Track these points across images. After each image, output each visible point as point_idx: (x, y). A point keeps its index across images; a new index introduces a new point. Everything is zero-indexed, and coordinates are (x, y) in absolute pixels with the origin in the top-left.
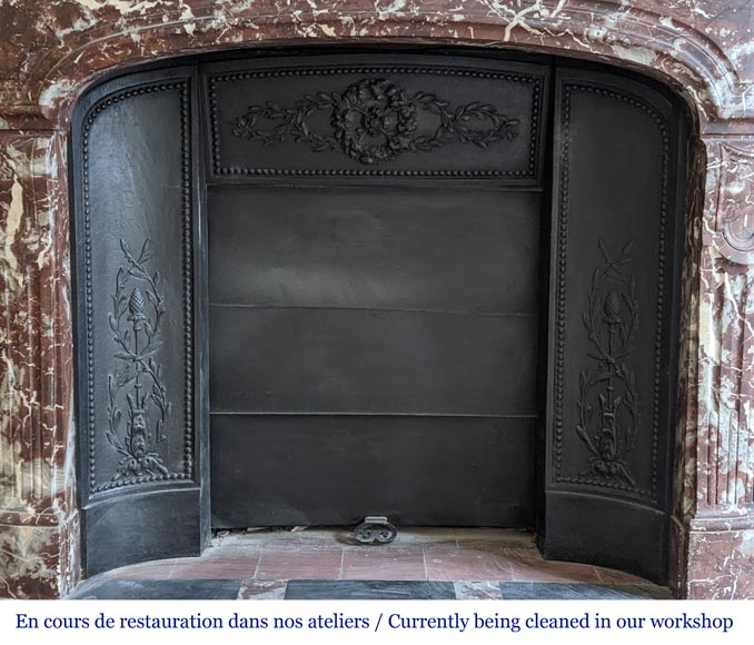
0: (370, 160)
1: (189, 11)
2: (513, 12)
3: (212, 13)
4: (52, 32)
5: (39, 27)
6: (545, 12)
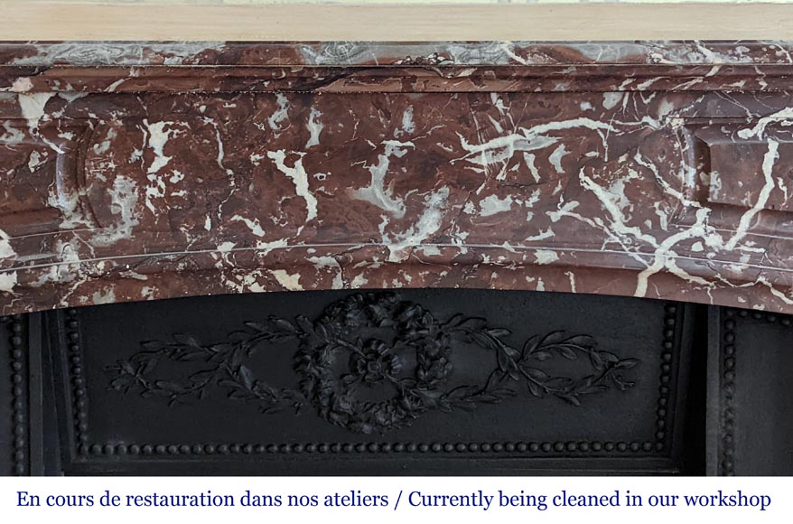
0: (367, 428)
1: (6, 243)
2: (651, 240)
3: (51, 246)
6: (714, 240)
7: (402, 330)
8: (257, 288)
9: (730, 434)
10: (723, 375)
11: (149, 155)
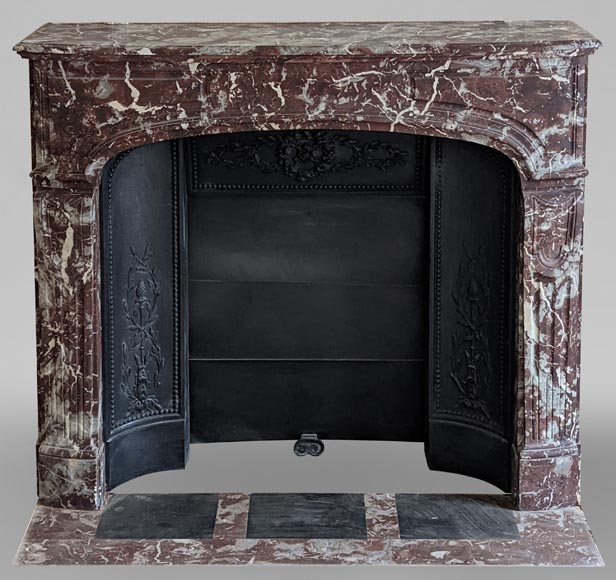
0: (303, 179)
1: (184, 113)
2: (396, 112)
3: (199, 115)
4: (94, 125)
5: (85, 121)
6: (417, 112)
7: (316, 142)
8: (265, 129)
9: (440, 181)
10: (437, 158)
11: (230, 84)
